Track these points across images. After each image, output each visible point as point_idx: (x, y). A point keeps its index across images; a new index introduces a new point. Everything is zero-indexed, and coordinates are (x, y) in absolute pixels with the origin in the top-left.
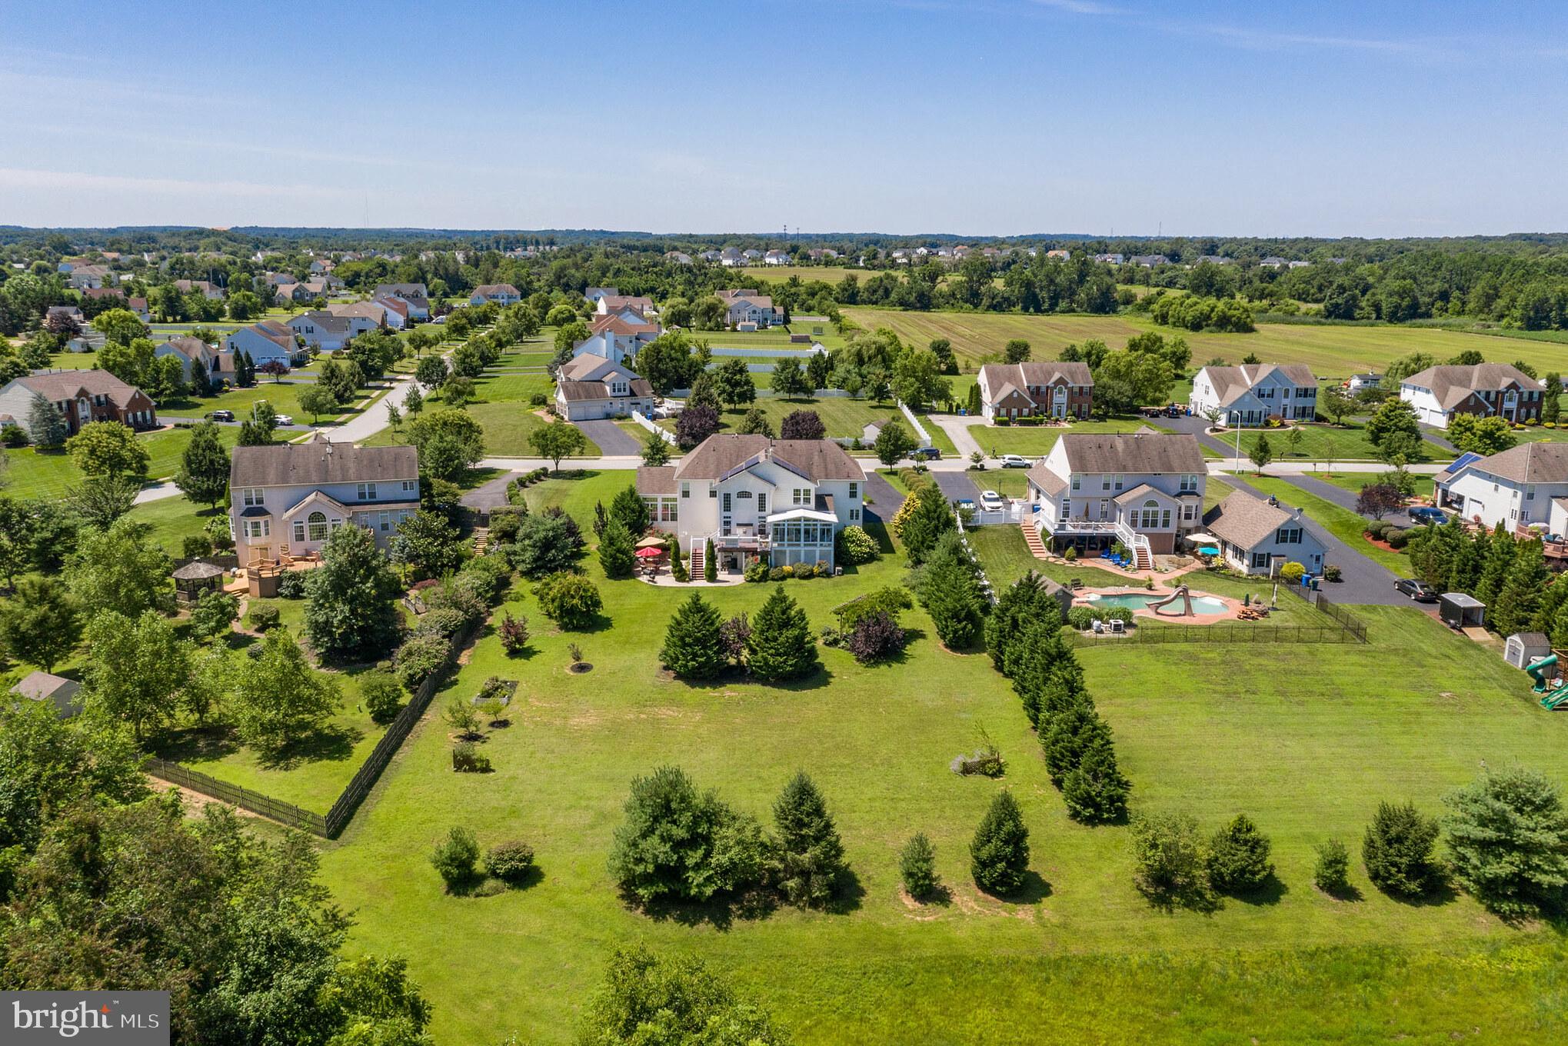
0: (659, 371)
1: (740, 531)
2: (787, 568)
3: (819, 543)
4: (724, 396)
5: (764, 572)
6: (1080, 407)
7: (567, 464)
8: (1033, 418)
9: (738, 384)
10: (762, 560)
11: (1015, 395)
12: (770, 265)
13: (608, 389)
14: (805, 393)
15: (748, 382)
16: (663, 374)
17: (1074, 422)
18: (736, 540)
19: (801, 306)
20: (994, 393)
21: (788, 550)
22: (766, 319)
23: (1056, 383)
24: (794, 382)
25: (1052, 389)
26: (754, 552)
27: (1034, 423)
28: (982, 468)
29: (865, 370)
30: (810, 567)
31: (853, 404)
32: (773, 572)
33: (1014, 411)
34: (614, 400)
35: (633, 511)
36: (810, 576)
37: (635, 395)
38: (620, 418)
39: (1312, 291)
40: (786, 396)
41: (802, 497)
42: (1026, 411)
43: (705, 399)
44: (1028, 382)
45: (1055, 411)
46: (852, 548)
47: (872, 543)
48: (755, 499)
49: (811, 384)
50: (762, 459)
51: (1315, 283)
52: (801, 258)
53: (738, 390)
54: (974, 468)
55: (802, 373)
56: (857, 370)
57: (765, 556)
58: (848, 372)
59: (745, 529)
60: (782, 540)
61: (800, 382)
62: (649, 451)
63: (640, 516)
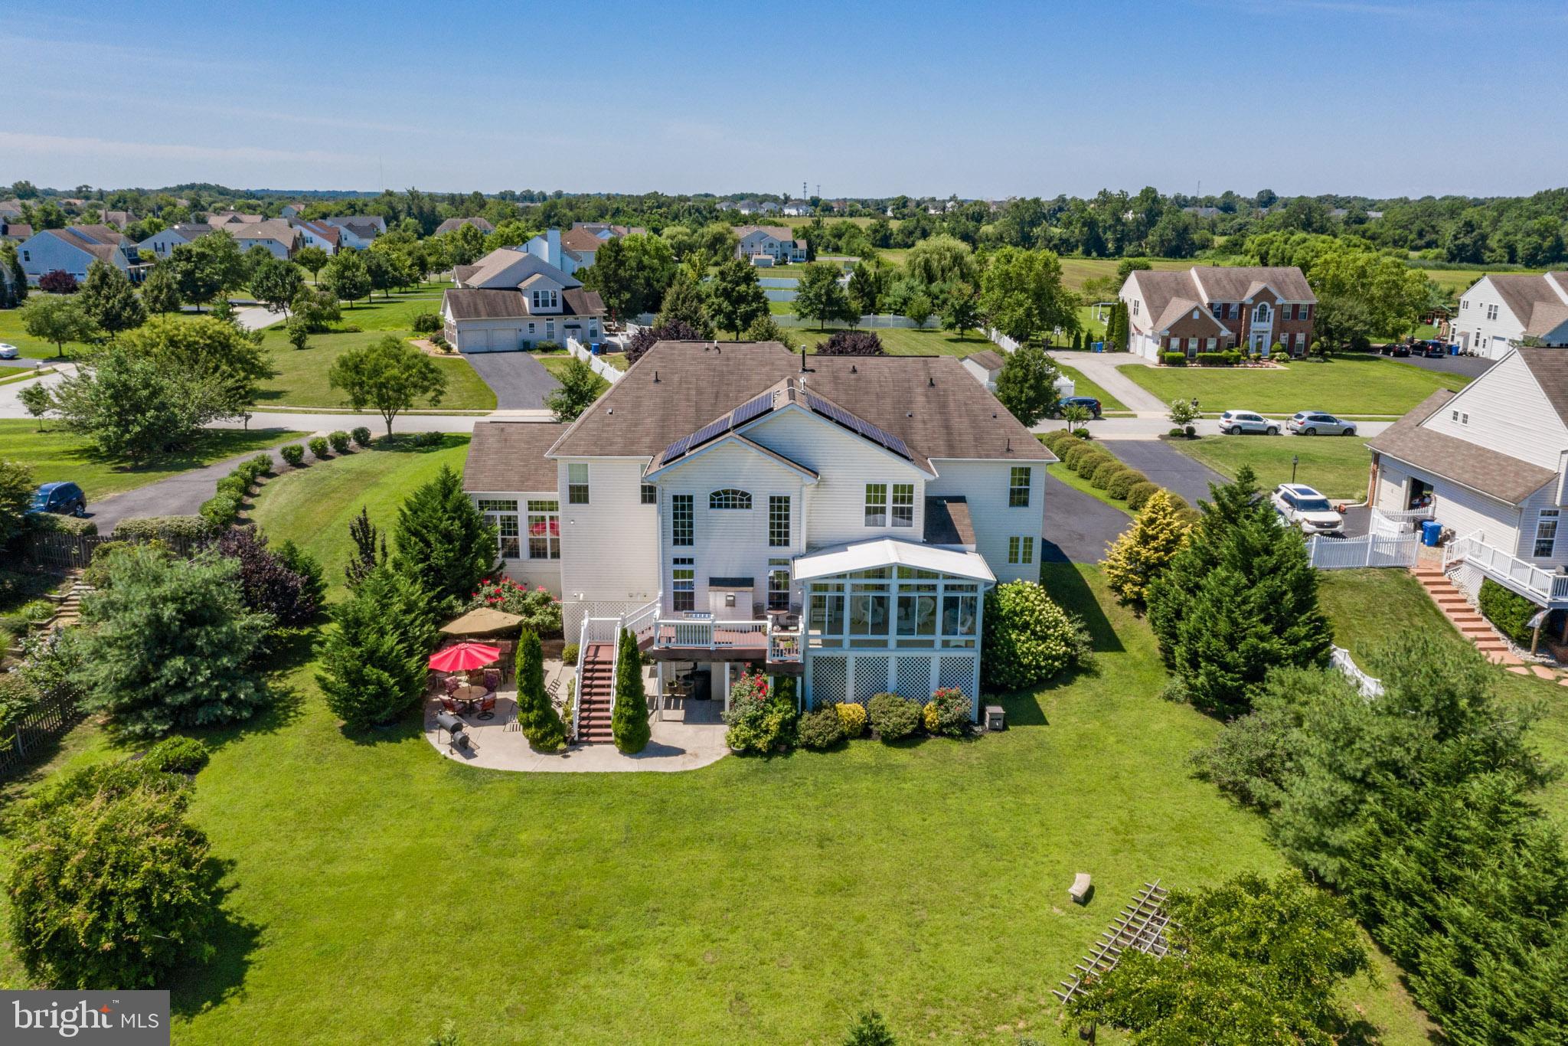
0: (619, 280)
1: (717, 599)
2: (851, 710)
3: (938, 637)
4: (720, 318)
5: (783, 725)
6: (1292, 338)
7: (409, 423)
8: (1224, 353)
9: (742, 299)
10: (777, 692)
11: (1196, 316)
12: (789, 216)
13: (526, 300)
14: (845, 319)
15: (758, 296)
16: (625, 285)
17: (1286, 361)
18: (705, 630)
19: (826, 248)
20: (1156, 313)
21: (852, 656)
22: (785, 255)
23: (1257, 298)
24: (831, 301)
25: (1250, 308)
26: (754, 662)
27: (1226, 362)
28: (1191, 434)
29: (935, 287)
30: (913, 709)
31: (922, 336)
32: (810, 725)
33: (1193, 345)
34: (536, 321)
35: (447, 537)
36: (916, 735)
37: (572, 313)
38: (546, 350)
39: (1411, 237)
40: (818, 325)
41: (889, 505)
42: (1211, 344)
43: (685, 319)
44: (1210, 295)
45: (1252, 343)
46: (1024, 645)
47: (1069, 629)
48: (761, 509)
49: (855, 305)
50: (781, 401)
51: (1415, 228)
52: (823, 210)
53: (743, 308)
54: (1175, 434)
55: (842, 289)
56: (923, 287)
57: (786, 676)
58: (912, 289)
59: (731, 592)
60: (836, 626)
61: (838, 302)
62: (564, 398)
63: (465, 550)
